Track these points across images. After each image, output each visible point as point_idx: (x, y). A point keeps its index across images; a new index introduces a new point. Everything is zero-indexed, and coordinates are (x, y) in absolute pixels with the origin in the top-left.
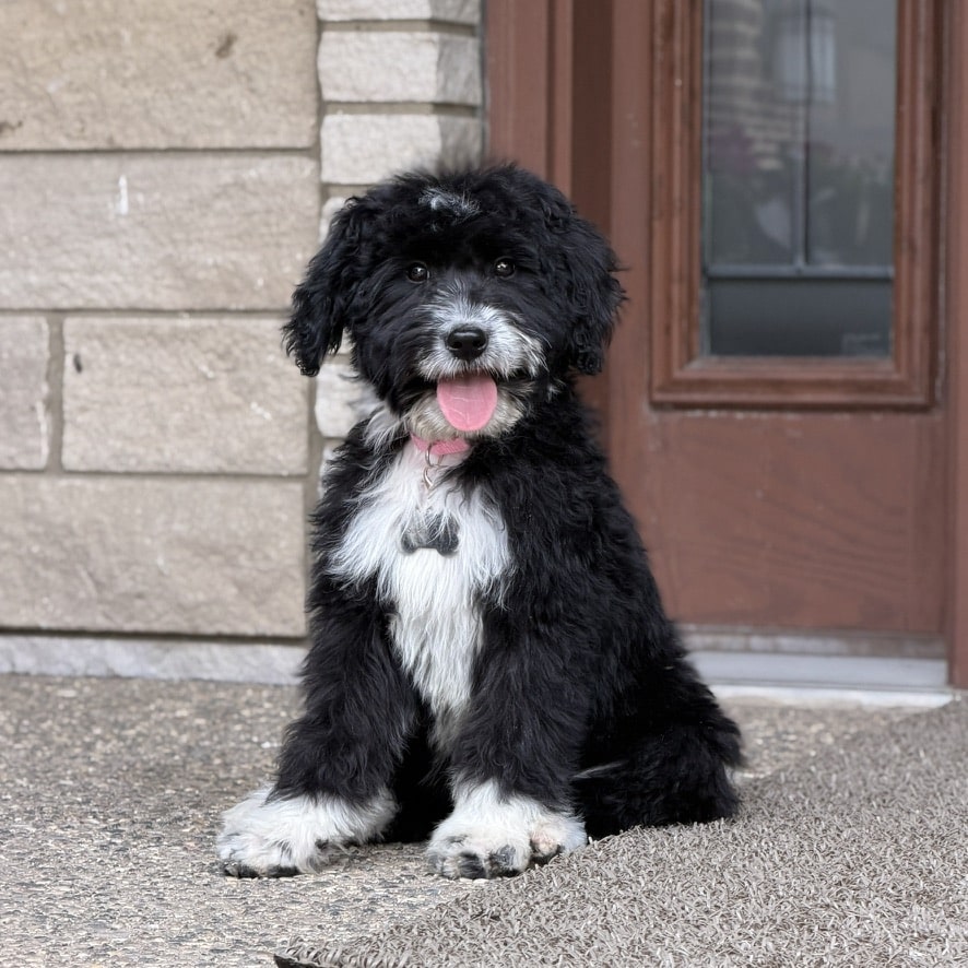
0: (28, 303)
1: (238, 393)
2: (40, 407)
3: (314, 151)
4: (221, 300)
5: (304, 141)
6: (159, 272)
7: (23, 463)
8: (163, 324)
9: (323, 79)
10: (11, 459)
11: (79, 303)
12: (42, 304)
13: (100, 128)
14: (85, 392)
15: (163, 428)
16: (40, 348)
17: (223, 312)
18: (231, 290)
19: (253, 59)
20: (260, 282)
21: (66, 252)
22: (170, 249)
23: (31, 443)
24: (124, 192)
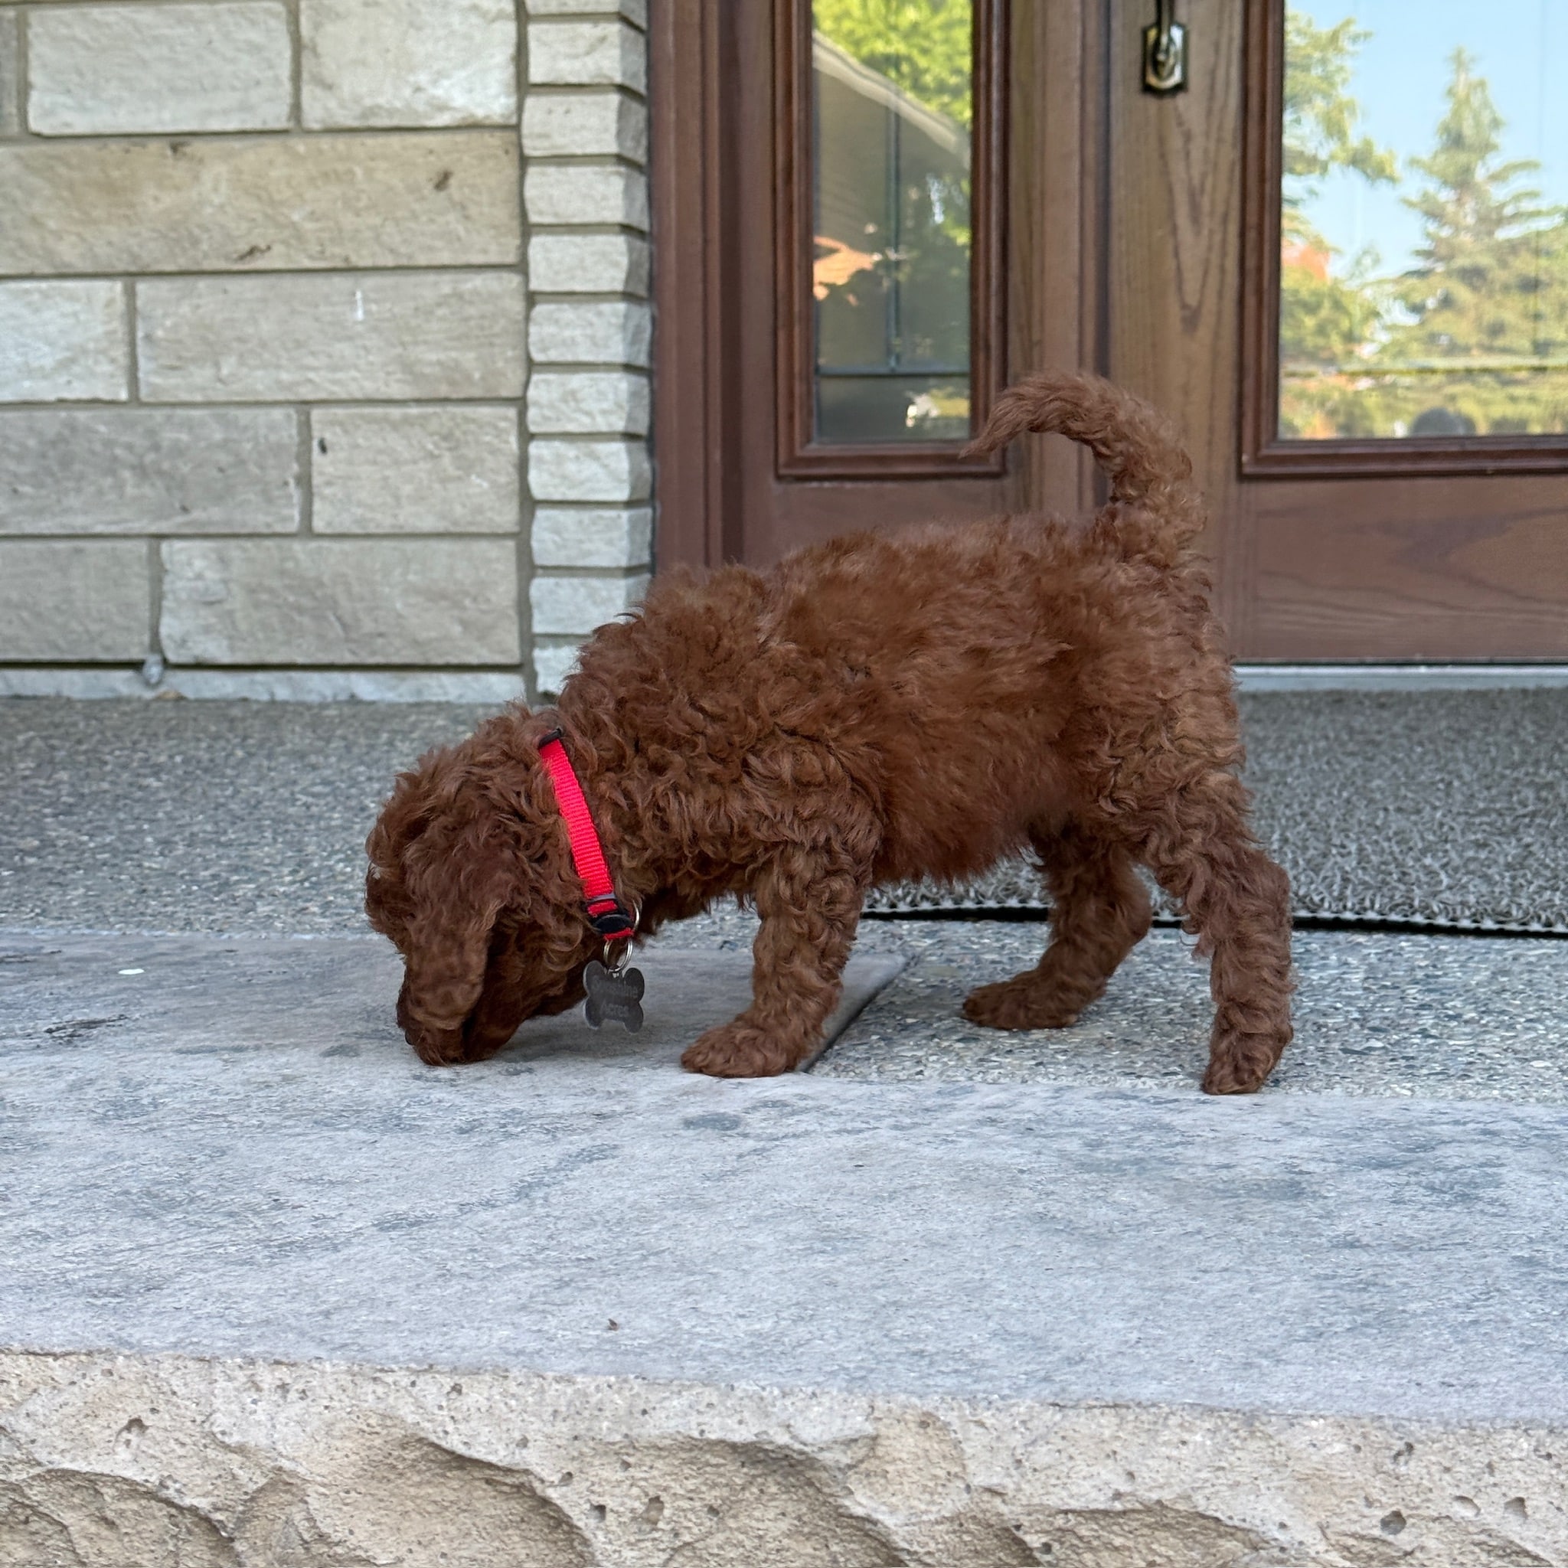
0: (280, 397)
1: (458, 468)
2: (292, 482)
3: (521, 267)
4: (444, 391)
5: (511, 258)
6: (390, 369)
7: (279, 528)
8: (395, 412)
9: (529, 206)
10: (268, 525)
11: (322, 395)
12: (291, 397)
13: (337, 250)
14: (330, 470)
15: (397, 498)
16: (290, 434)
17: (446, 401)
18: (452, 383)
19: (466, 191)
20: (477, 375)
21: (313, 354)
22: (399, 350)
23: (286, 512)
24: (360, 303)
